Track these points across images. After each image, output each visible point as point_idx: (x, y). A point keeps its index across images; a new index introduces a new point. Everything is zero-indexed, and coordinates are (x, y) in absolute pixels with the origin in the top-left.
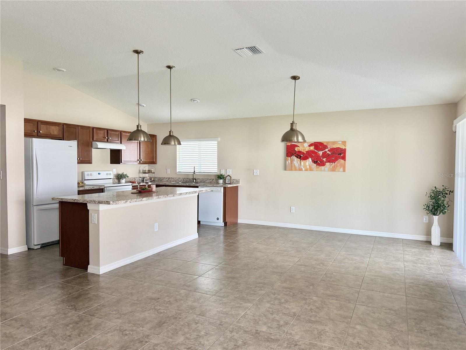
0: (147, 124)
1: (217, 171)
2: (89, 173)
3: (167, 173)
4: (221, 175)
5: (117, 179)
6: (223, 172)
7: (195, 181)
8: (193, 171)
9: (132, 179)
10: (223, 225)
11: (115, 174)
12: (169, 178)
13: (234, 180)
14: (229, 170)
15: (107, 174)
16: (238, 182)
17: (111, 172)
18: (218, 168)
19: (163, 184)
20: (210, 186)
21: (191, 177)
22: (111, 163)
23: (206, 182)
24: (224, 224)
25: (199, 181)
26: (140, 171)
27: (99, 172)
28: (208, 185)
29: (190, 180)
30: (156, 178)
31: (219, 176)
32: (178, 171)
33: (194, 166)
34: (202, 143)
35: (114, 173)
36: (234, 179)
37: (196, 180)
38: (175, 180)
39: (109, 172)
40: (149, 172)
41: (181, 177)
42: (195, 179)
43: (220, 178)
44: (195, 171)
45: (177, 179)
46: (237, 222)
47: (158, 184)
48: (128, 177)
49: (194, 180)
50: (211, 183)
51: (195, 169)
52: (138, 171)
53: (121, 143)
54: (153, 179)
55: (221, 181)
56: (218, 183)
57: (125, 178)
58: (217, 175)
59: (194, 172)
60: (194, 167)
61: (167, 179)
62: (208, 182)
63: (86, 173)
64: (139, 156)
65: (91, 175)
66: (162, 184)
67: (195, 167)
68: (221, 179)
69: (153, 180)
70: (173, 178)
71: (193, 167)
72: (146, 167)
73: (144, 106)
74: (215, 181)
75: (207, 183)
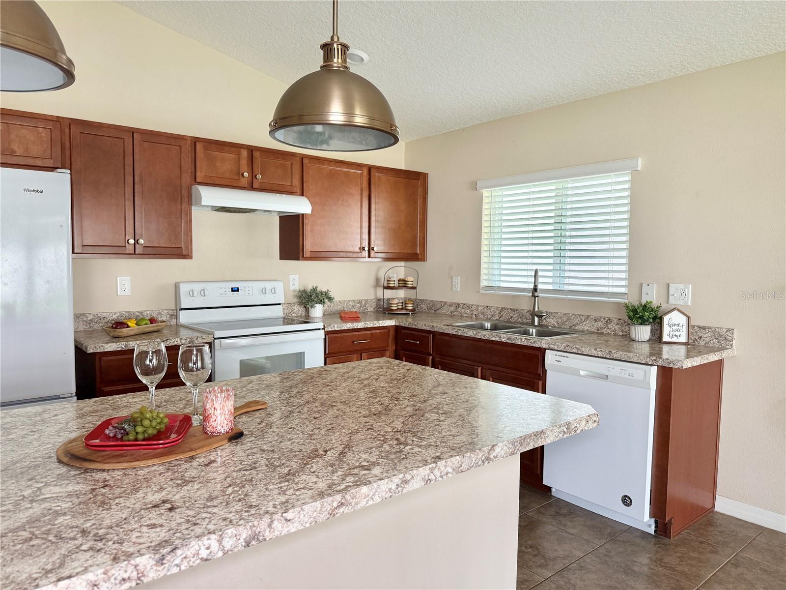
0: (406, 144)
1: (623, 290)
2: (197, 287)
3: (453, 289)
4: (645, 307)
5: (301, 304)
6: (652, 296)
7: (536, 324)
8: (532, 286)
9: (352, 304)
10: (652, 530)
11: (295, 291)
12: (458, 305)
13: (704, 328)
14: (681, 286)
15: (264, 291)
16: (723, 339)
17: (279, 286)
18: (628, 279)
19: (427, 328)
20: (594, 352)
21: (525, 306)
22: (282, 258)
23: (580, 328)
24: (653, 527)
25: (552, 322)
26: (377, 280)
27: (235, 285)
28: (585, 350)
29: (521, 315)
30: (422, 301)
31: (635, 311)
32: (484, 283)
33: (535, 267)
34: (570, 183)
35: (292, 288)
36: (702, 325)
37: (540, 317)
38: (475, 313)
39: (269, 285)
40: (403, 284)
41: (495, 304)
42: (538, 316)
43: (640, 317)
44: (540, 287)
45: (480, 309)
46: (713, 507)
47: (414, 327)
48: (330, 299)
49: (536, 319)
50: (599, 333)
51: (540, 280)
52: (372, 281)
53: (302, 195)
54: (410, 307)
55: (643, 332)
56: (628, 339)
57: (321, 302)
58: (627, 307)
59: (535, 289)
60: (536, 271)
61: (452, 308)
62: (586, 328)
63: (184, 288)
64: (366, 236)
65: (203, 293)
66: (424, 328)
67: (540, 273)
68: (643, 322)
69: (411, 310)
70: (469, 307)
71: (533, 273)
72: (399, 270)
73: (362, 59)
74: (617, 327)
75: (583, 331)
